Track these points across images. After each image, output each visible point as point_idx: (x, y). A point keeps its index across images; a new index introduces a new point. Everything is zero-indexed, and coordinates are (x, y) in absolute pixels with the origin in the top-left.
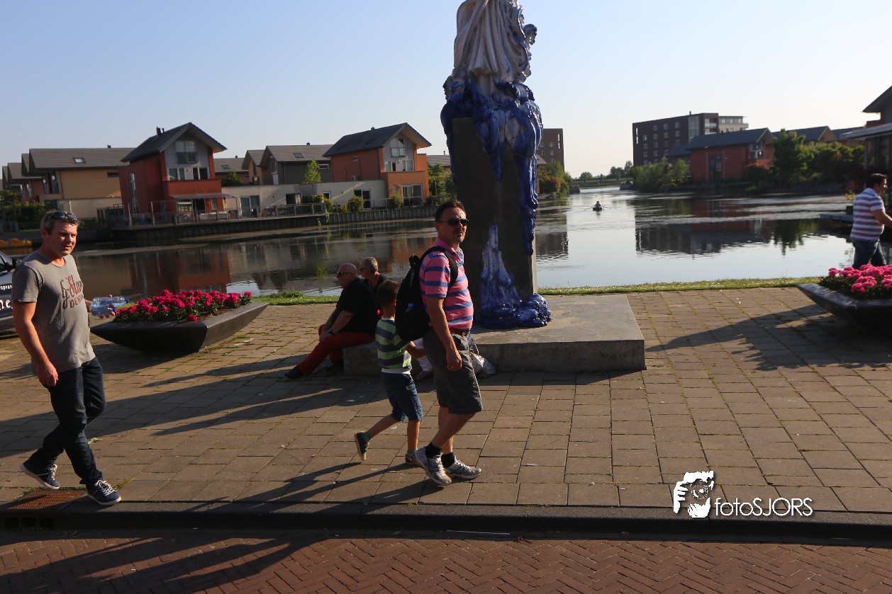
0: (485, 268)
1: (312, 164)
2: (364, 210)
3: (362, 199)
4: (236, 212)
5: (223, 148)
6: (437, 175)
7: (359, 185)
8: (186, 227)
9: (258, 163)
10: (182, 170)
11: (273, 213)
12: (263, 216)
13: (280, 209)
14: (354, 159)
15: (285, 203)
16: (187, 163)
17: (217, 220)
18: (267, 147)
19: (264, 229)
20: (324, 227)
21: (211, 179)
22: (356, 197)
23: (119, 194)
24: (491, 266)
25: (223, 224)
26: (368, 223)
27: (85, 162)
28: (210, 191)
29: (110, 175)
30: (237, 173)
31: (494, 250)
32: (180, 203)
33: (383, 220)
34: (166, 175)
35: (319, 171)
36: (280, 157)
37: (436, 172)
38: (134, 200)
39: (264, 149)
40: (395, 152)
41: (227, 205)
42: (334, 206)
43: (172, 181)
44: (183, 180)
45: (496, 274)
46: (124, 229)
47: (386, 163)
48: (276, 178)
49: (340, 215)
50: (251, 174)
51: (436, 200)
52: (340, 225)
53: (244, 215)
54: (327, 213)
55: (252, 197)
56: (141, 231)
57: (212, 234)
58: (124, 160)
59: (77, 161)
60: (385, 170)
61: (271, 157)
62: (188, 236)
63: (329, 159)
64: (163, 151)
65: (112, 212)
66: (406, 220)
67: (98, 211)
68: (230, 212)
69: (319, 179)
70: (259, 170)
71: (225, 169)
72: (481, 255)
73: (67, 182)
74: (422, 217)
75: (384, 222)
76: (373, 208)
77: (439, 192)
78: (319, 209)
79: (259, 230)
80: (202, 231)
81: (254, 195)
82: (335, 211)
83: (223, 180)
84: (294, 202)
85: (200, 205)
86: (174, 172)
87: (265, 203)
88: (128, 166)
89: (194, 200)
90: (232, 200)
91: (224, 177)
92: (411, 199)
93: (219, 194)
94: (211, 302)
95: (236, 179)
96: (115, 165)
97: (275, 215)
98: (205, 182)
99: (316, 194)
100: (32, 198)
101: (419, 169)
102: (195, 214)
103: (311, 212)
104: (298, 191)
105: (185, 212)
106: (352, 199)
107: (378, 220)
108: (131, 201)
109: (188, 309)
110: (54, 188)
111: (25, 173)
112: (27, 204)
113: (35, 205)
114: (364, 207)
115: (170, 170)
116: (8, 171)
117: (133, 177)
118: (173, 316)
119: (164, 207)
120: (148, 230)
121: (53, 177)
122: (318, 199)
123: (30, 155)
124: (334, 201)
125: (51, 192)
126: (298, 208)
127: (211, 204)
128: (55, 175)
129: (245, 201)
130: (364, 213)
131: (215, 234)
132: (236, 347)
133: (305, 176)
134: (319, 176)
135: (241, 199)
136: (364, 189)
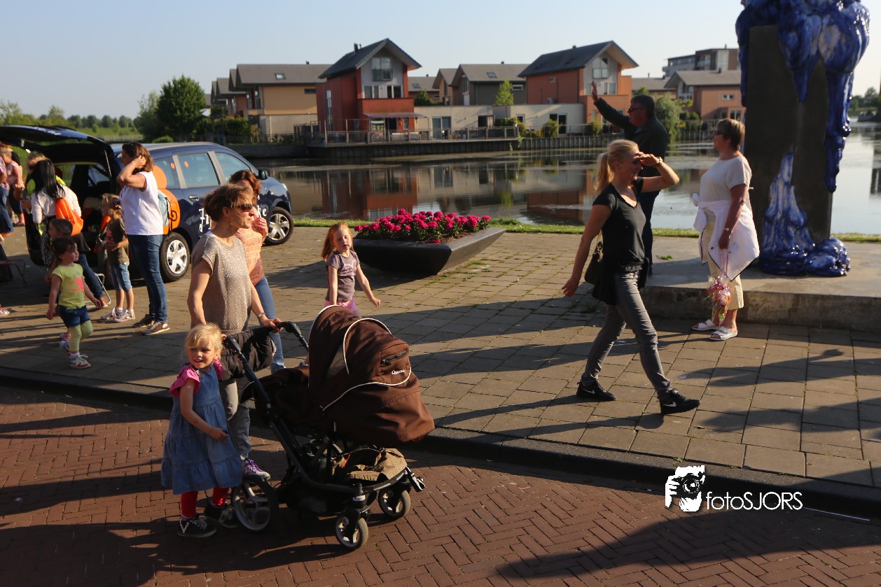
0: (771, 205)
1: (504, 86)
2: (559, 136)
3: (557, 124)
4: (427, 132)
5: (418, 66)
7: (554, 108)
8: (378, 147)
9: (449, 80)
10: (377, 88)
11: (464, 136)
12: (454, 138)
13: (471, 132)
14: (552, 80)
15: (476, 125)
16: (380, 80)
17: (408, 140)
18: (460, 66)
19: (454, 152)
20: (516, 152)
22: (551, 122)
23: (314, 110)
24: (780, 203)
25: (414, 145)
26: (563, 150)
27: (285, 78)
28: (403, 110)
29: (307, 91)
30: (429, 93)
31: (787, 185)
32: (373, 122)
33: (578, 147)
34: (361, 91)
35: (511, 90)
36: (473, 77)
38: (330, 118)
39: (457, 67)
40: (597, 74)
41: (420, 125)
42: (528, 130)
43: (365, 99)
44: (377, 98)
45: (786, 213)
46: (320, 146)
47: (585, 85)
48: (467, 98)
49: (534, 140)
50: (442, 95)
52: (532, 151)
53: (437, 135)
54: (520, 137)
55: (444, 118)
56: (335, 148)
57: (402, 155)
58: (321, 77)
59: (279, 77)
60: (584, 92)
61: (464, 76)
62: (379, 156)
63: (524, 79)
64: (360, 68)
65: (306, 128)
67: (295, 128)
68: (421, 133)
69: (511, 101)
70: (450, 90)
71: (415, 87)
72: (769, 189)
73: (268, 96)
75: (580, 149)
76: (569, 134)
78: (511, 133)
79: (449, 153)
80: (393, 151)
81: (445, 115)
82: (528, 135)
83: (415, 100)
84: (486, 125)
85: (392, 124)
86: (369, 89)
87: (456, 126)
88: (324, 83)
89: (387, 120)
91: (416, 97)
93: (411, 113)
94: (453, 224)
95: (426, 99)
96: (312, 81)
97: (467, 138)
98: (399, 101)
99: (510, 116)
100: (237, 113)
101: (622, 93)
102: (387, 134)
103: (503, 136)
104: (491, 113)
105: (377, 132)
106: (547, 124)
107: (573, 147)
108: (327, 118)
109: (430, 230)
110: (256, 104)
111: (231, 88)
112: (233, 118)
113: (239, 119)
114: (560, 133)
115: (365, 87)
116: (216, 85)
117: (329, 94)
118: (414, 237)
119: (358, 126)
120: (341, 149)
121: (256, 93)
122: (511, 123)
123: (237, 70)
124: (528, 125)
125: (254, 108)
126: (490, 131)
127: (403, 123)
128: (258, 90)
129: (436, 121)
130: (558, 139)
131: (406, 154)
132: (475, 273)
133: (497, 97)
134: (512, 97)
135: (433, 119)
136: (560, 113)
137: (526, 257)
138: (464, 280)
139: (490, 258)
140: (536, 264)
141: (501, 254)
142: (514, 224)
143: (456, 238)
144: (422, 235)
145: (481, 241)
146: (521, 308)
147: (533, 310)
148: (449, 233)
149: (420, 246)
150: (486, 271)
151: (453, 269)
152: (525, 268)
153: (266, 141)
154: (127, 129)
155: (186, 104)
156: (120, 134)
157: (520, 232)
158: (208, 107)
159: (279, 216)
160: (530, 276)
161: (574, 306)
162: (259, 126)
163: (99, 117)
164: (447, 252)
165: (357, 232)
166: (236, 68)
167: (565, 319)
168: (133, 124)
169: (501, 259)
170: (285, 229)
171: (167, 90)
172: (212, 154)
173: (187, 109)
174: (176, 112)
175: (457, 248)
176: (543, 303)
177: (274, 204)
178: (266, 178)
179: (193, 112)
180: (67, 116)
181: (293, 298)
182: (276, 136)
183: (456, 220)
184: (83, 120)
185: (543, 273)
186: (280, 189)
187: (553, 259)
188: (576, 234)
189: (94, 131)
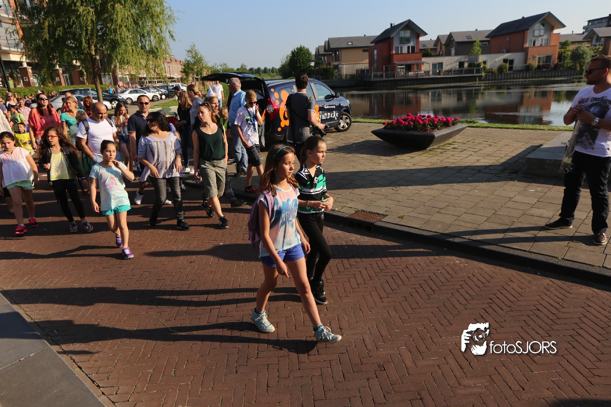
1: (476, 43)
2: (508, 72)
3: (508, 65)
4: (429, 72)
5: (426, 34)
6: (565, 48)
7: (507, 56)
8: (400, 80)
9: (444, 42)
10: (401, 48)
11: (450, 73)
12: (444, 75)
13: (454, 71)
14: (507, 38)
15: (458, 67)
16: (404, 43)
17: (417, 76)
18: (450, 33)
19: (443, 83)
20: (480, 82)
21: (416, 53)
22: (504, 64)
23: (367, 61)
25: (420, 79)
26: (510, 80)
27: (352, 44)
28: (415, 60)
29: (364, 51)
30: (432, 49)
32: (398, 67)
33: (519, 78)
34: (393, 50)
35: (480, 47)
36: (457, 39)
37: (565, 45)
38: (375, 65)
39: (448, 34)
40: (537, 33)
41: (424, 68)
42: (489, 69)
43: (395, 54)
44: (401, 53)
46: (369, 80)
47: (528, 40)
48: (453, 52)
49: (492, 75)
50: (438, 50)
51: (562, 66)
52: (490, 82)
53: (432, 74)
54: (483, 73)
55: (439, 63)
56: (377, 82)
57: (414, 84)
58: (372, 43)
59: (350, 43)
60: (527, 45)
61: (452, 39)
62: (401, 85)
63: (489, 39)
64: (393, 37)
65: (362, 71)
66: (536, 79)
67: (357, 71)
69: (480, 53)
70: (443, 47)
71: (424, 46)
73: (344, 55)
74: (548, 77)
75: (521, 80)
76: (514, 71)
77: (564, 60)
78: (478, 71)
79: (440, 83)
80: (408, 82)
81: (440, 62)
82: (489, 72)
83: (423, 54)
84: (464, 67)
85: (409, 68)
86: (397, 48)
87: (446, 68)
88: (373, 46)
89: (407, 65)
90: (427, 65)
91: (424, 52)
92: (543, 65)
93: (420, 61)
94: (437, 122)
95: (430, 53)
96: (367, 45)
97: (451, 75)
98: (413, 55)
99: (478, 61)
100: (327, 64)
101: (553, 44)
102: (406, 73)
103: (473, 73)
104: (467, 60)
105: (400, 72)
106: (501, 65)
107: (517, 79)
108: (374, 65)
109: (424, 125)
110: (337, 59)
111: (325, 51)
112: (325, 67)
113: (328, 67)
114: (509, 70)
115: (395, 47)
116: (318, 50)
117: (376, 52)
118: (415, 128)
119: (390, 69)
120: (380, 81)
121: (338, 53)
122: (479, 65)
123: (328, 41)
124: (488, 66)
125: (336, 61)
126: (466, 70)
127: (415, 67)
128: (338, 51)
129: (434, 65)
130: (508, 74)
131: (416, 85)
132: (448, 149)
133: (472, 50)
134: (480, 50)
135: (433, 64)
136: (510, 58)
137: (479, 141)
138: (442, 153)
139: (458, 141)
140: (484, 145)
141: (464, 139)
142: (474, 123)
143: (439, 129)
144: (419, 128)
145: (453, 132)
146: (473, 169)
147: (480, 170)
148: (435, 127)
149: (418, 133)
150: (454, 148)
151: (435, 147)
152: (478, 148)
153: (342, 78)
154: (275, 74)
155: (302, 59)
156: (272, 77)
157: (477, 127)
158: (313, 61)
159: (345, 117)
160: (480, 152)
161: (505, 170)
162: (338, 71)
163: (262, 68)
164: (433, 137)
165: (384, 126)
166: (327, 40)
167: (498, 177)
168: (277, 71)
169: (464, 142)
170: (347, 124)
171: (292, 52)
172: (312, 84)
173: (303, 62)
174: (297, 64)
175: (438, 135)
176: (486, 167)
177: (342, 111)
178: (339, 97)
179: (306, 64)
180: (248, 68)
181: (349, 159)
182: (346, 75)
183: (439, 120)
184: (255, 70)
185: (489, 150)
186: (346, 103)
187: (495, 143)
188: (511, 128)
189: (260, 75)
